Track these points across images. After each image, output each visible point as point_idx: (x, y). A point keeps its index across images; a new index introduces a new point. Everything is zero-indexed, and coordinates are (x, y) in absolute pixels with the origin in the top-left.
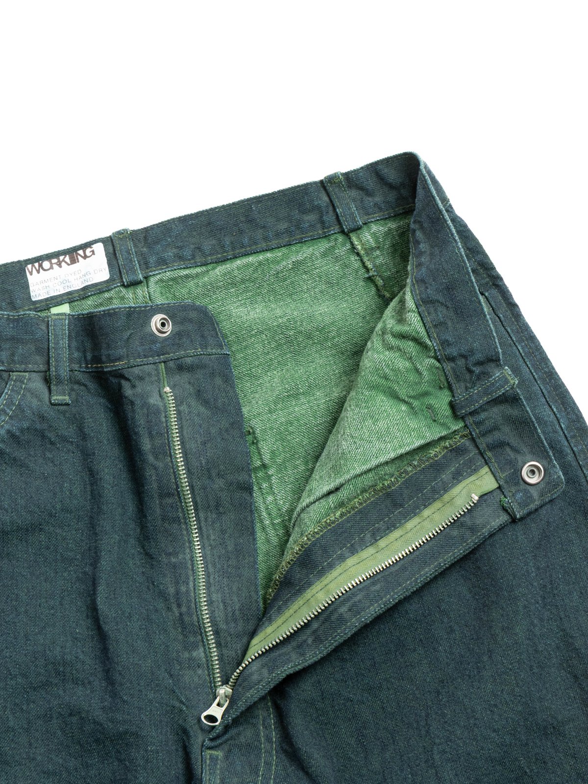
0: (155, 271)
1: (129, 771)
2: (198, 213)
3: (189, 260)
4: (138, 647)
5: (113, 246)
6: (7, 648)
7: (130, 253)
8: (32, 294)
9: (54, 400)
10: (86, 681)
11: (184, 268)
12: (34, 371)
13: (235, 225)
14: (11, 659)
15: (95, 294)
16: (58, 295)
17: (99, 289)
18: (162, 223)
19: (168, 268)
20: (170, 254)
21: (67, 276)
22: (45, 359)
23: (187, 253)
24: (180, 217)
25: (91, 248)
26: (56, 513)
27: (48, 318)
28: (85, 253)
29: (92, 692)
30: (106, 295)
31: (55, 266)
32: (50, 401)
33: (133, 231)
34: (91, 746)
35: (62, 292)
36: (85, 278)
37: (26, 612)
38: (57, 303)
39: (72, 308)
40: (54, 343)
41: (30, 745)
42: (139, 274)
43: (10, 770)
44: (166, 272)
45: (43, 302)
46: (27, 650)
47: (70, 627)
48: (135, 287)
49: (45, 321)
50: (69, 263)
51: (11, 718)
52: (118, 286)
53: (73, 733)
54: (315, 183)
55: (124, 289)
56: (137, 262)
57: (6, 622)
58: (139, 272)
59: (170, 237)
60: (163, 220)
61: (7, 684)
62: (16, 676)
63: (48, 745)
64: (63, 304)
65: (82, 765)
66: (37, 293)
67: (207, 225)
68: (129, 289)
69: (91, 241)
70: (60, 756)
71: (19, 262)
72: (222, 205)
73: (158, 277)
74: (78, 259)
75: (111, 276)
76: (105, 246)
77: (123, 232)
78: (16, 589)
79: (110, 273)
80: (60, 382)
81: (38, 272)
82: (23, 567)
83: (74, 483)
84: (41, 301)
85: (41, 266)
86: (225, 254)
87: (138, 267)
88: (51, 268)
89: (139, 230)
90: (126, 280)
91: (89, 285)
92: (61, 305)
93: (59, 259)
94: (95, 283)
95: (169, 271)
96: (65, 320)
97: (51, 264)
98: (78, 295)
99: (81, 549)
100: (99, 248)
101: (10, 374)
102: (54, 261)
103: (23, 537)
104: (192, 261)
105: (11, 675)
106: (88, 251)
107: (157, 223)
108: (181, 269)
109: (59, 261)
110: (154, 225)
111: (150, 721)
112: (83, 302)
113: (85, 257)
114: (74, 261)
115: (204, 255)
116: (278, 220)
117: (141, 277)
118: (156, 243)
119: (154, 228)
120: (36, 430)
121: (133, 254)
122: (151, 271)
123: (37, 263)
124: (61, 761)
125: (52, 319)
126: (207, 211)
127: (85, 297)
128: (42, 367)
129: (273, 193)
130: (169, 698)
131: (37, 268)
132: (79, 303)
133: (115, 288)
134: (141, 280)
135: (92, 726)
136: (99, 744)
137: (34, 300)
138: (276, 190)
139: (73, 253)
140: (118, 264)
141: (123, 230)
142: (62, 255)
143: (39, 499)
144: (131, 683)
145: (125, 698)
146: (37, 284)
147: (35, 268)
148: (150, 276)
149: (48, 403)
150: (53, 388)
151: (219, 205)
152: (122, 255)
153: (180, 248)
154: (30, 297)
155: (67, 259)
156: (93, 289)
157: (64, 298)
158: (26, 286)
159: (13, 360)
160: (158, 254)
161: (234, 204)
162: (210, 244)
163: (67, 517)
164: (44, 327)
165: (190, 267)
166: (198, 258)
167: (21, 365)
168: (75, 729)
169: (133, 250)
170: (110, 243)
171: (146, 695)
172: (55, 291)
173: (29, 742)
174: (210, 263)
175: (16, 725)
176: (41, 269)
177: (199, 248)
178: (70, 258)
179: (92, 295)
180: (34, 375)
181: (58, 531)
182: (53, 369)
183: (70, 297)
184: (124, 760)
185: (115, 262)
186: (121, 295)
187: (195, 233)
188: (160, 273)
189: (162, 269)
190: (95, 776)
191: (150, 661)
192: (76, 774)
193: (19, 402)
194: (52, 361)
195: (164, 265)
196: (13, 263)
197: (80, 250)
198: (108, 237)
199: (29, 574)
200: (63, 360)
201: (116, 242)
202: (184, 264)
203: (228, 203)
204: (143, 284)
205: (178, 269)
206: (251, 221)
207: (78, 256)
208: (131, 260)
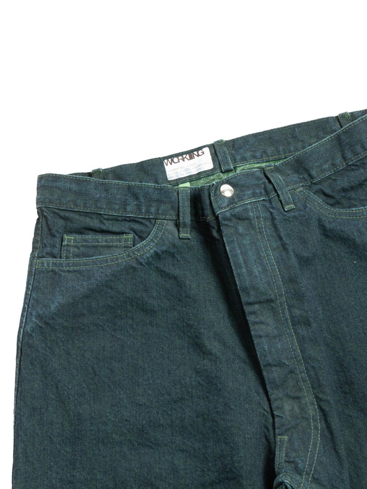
0: (240, 164)
1: (233, 449)
2: (264, 132)
3: (259, 158)
4: (239, 378)
5: (215, 149)
6: (158, 378)
7: (225, 153)
8: (168, 176)
9: (181, 236)
10: (205, 396)
11: (257, 163)
12: (170, 220)
13: (285, 140)
14: (161, 385)
15: (205, 177)
16: (183, 177)
17: (207, 174)
18: (243, 137)
19: (247, 162)
20: (248, 154)
21: (188, 166)
22: (176, 212)
23: (258, 154)
24: (253, 134)
25: (202, 150)
26: (182, 299)
27: (178, 189)
28: (198, 153)
29: (209, 403)
30: (212, 178)
31: (180, 160)
32: (179, 237)
33: (227, 141)
34: (209, 435)
35: (186, 175)
36: (199, 167)
37: (168, 357)
38: (183, 182)
39: (191, 185)
40: (182, 204)
41: (173, 434)
42: (231, 165)
43: (161, 449)
44: (246, 165)
45: (175, 181)
46: (170, 379)
47: (194, 365)
48: (228, 173)
49: (176, 191)
50: (189, 159)
51: (161, 418)
52: (219, 172)
53: (198, 427)
54: (333, 117)
55: (222, 174)
56: (230, 159)
57: (157, 364)
58: (231, 164)
59: (248, 145)
60: (244, 135)
61: (159, 399)
62: (164, 394)
63: (183, 435)
64: (186, 182)
65: (203, 446)
66: (171, 176)
67: (269, 139)
68: (225, 174)
69: (202, 147)
70: (190, 441)
71: (159, 158)
72: (278, 127)
73: (242, 168)
74: (194, 157)
75: (214, 166)
76: (210, 149)
77: (220, 141)
78: (162, 344)
79: (214, 165)
80: (185, 226)
81: (171, 164)
82: (166, 332)
83: (192, 281)
84: (173, 181)
85: (172, 160)
86: (280, 156)
87: (230, 161)
88: (179, 161)
89: (229, 140)
90: (224, 168)
91: (202, 172)
92: (185, 183)
93: (183, 157)
94: (205, 171)
95: (248, 164)
96: (188, 190)
97: (179, 159)
98: (195, 177)
99: (197, 319)
100: (207, 150)
101: (156, 221)
102: (180, 158)
103: (165, 314)
104: (261, 159)
105: (161, 394)
106: (200, 152)
107: (240, 137)
108: (255, 163)
109: (183, 158)
110: (238, 138)
111: (247, 421)
112: (198, 181)
113: (198, 155)
114: (191, 158)
115: (267, 156)
116: (311, 137)
117: (232, 167)
118: (240, 148)
119: (239, 140)
120: (170, 252)
121: (227, 154)
122: (238, 164)
123: (170, 159)
124: (190, 444)
125: (180, 190)
126: (269, 131)
127: (199, 179)
128: (174, 218)
129: (308, 122)
130: (257, 407)
131: (170, 161)
132: (195, 182)
133: (217, 173)
134: (232, 169)
135: (211, 423)
136: (214, 434)
137: (169, 180)
138: (310, 120)
139: (191, 153)
140: (218, 160)
141: (220, 140)
142: (184, 154)
143: (173, 292)
144: (235, 398)
145: (232, 407)
146: (171, 171)
147: (169, 162)
148: (237, 167)
149: (178, 238)
150: (181, 229)
151: (276, 128)
152: (221, 155)
153: (254, 151)
154: (167, 178)
155: (188, 156)
156: (204, 174)
157: (187, 179)
158: (164, 172)
159: (158, 213)
160: (241, 154)
161: (285, 127)
162: (271, 150)
163: (188, 301)
164: (176, 194)
165: (260, 163)
166: (264, 157)
167: (163, 215)
168: (200, 425)
169: (227, 152)
170: (213, 148)
171: (244, 406)
172: (182, 175)
173: (172, 433)
174: (271, 161)
175: (164, 423)
176: (172, 162)
177: (265, 152)
178: (189, 156)
179: (203, 177)
180: (170, 222)
181: (184, 309)
182: (181, 218)
183: (190, 178)
184: (230, 443)
185: (216, 159)
186: (220, 177)
187: (262, 143)
188: (243, 165)
189: (244, 163)
190: (211, 453)
191: (245, 387)
192: (199, 452)
193: (161, 236)
194: (181, 214)
195: (245, 161)
196: (156, 159)
197: (195, 151)
198: (211, 144)
199: (169, 336)
200: (187, 213)
201: (217, 147)
202: (257, 160)
203: (281, 127)
204: (233, 171)
205: (253, 163)
206: (295, 137)
207: (194, 155)
208: (226, 158)
